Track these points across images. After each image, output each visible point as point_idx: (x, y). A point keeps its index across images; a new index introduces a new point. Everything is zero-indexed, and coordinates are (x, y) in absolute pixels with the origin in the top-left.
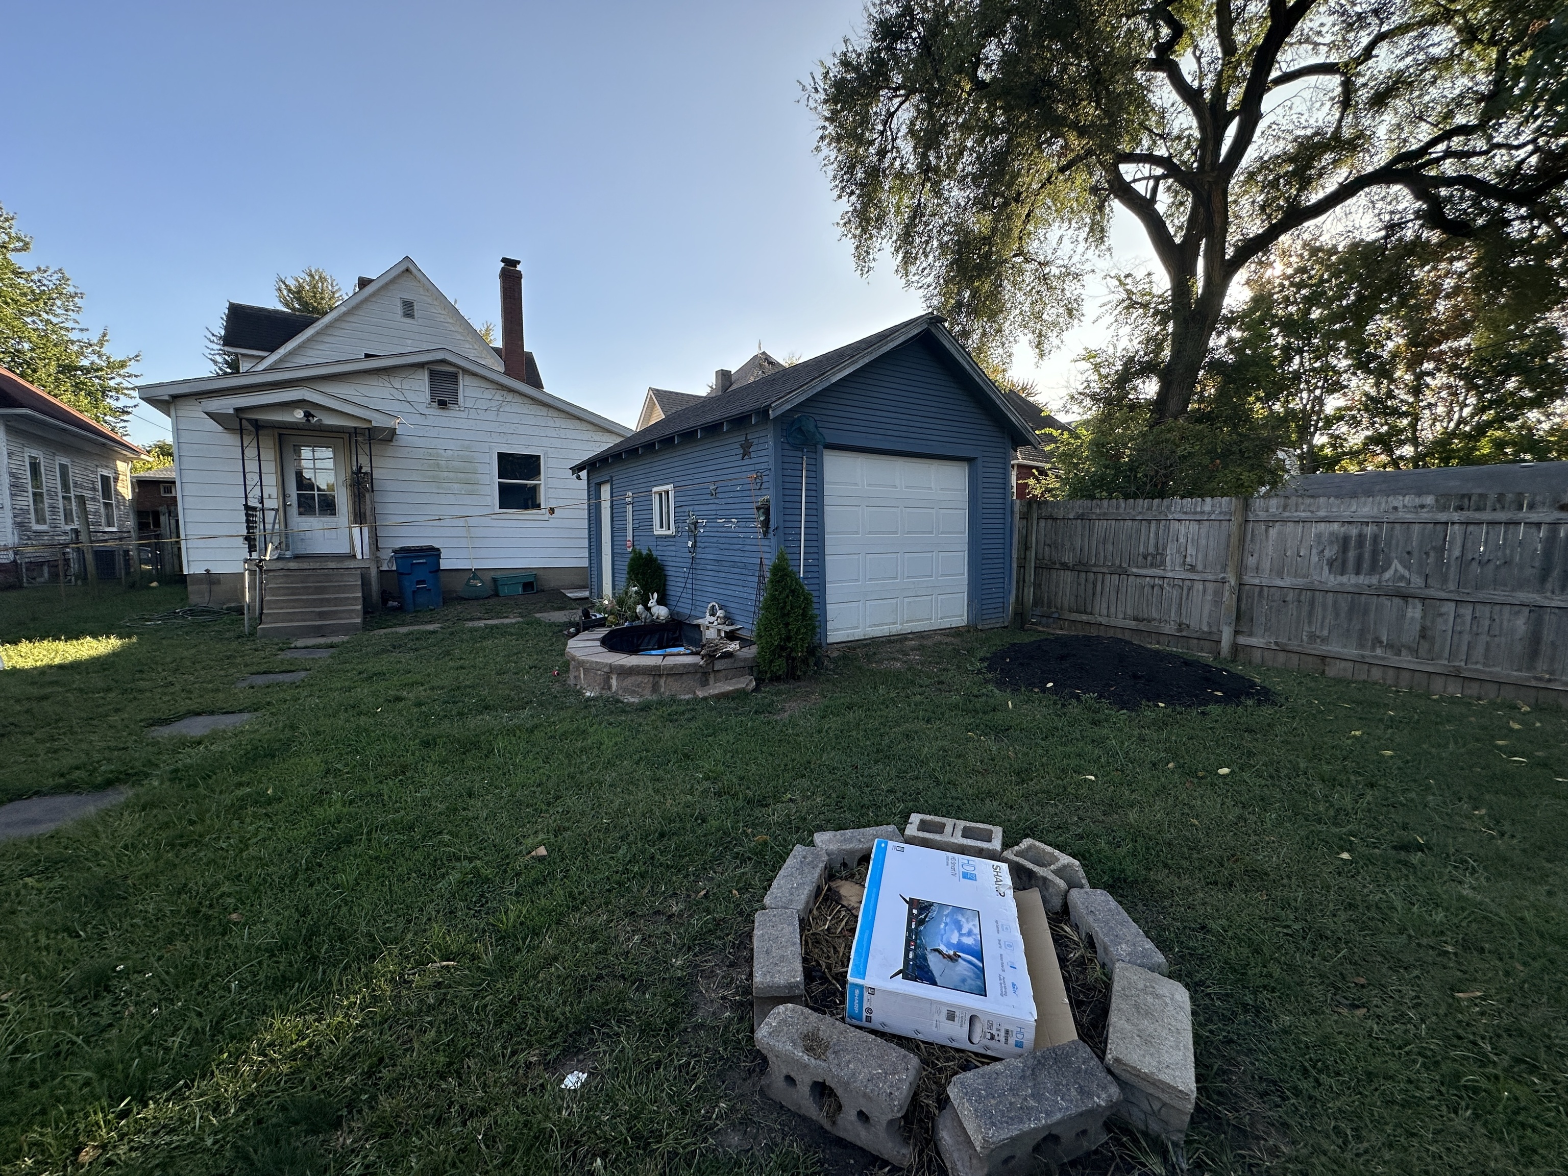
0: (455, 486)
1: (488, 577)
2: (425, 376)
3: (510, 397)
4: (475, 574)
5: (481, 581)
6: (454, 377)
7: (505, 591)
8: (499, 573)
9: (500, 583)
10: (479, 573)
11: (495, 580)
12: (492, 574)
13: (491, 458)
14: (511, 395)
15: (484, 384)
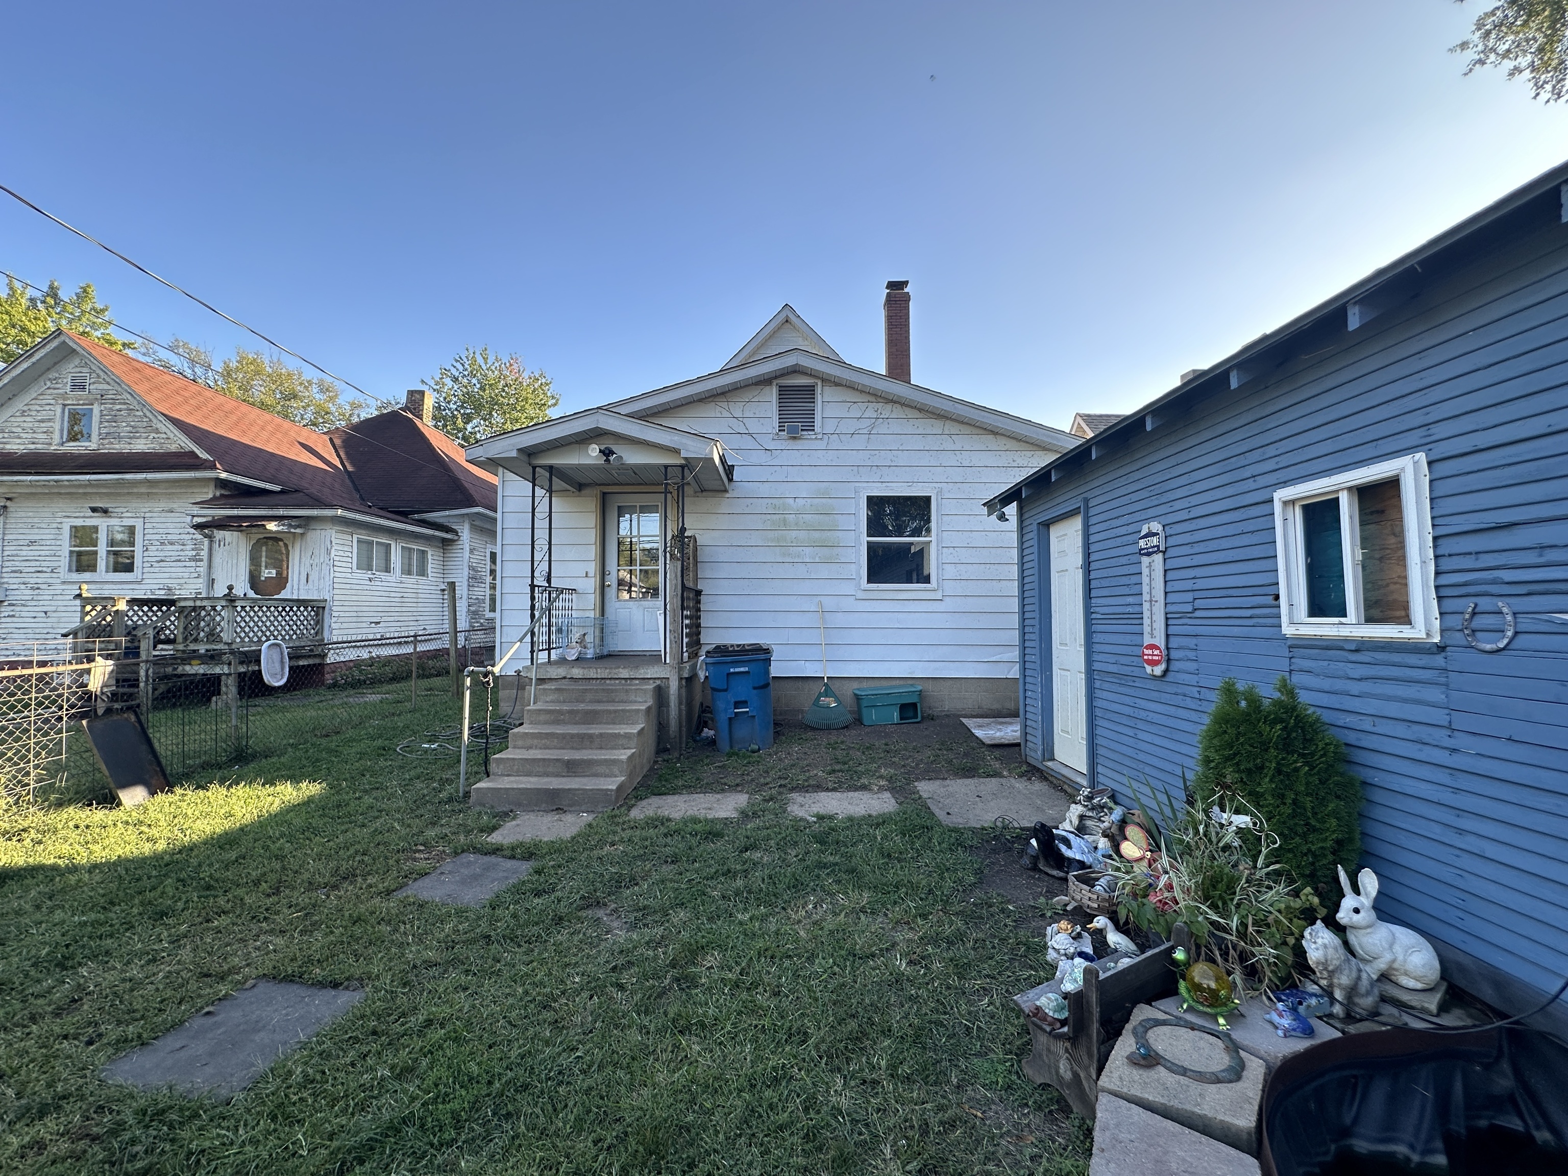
0: (807, 550)
1: (848, 690)
2: (772, 394)
3: (887, 410)
4: (829, 685)
5: (837, 700)
6: (810, 391)
7: (871, 716)
8: (865, 685)
9: (864, 703)
10: (835, 686)
11: (858, 698)
12: (855, 685)
13: (857, 505)
14: (889, 406)
15: (850, 396)
